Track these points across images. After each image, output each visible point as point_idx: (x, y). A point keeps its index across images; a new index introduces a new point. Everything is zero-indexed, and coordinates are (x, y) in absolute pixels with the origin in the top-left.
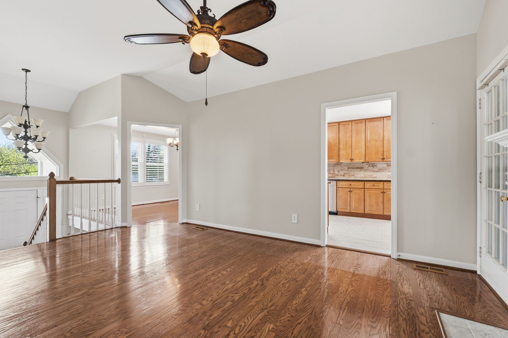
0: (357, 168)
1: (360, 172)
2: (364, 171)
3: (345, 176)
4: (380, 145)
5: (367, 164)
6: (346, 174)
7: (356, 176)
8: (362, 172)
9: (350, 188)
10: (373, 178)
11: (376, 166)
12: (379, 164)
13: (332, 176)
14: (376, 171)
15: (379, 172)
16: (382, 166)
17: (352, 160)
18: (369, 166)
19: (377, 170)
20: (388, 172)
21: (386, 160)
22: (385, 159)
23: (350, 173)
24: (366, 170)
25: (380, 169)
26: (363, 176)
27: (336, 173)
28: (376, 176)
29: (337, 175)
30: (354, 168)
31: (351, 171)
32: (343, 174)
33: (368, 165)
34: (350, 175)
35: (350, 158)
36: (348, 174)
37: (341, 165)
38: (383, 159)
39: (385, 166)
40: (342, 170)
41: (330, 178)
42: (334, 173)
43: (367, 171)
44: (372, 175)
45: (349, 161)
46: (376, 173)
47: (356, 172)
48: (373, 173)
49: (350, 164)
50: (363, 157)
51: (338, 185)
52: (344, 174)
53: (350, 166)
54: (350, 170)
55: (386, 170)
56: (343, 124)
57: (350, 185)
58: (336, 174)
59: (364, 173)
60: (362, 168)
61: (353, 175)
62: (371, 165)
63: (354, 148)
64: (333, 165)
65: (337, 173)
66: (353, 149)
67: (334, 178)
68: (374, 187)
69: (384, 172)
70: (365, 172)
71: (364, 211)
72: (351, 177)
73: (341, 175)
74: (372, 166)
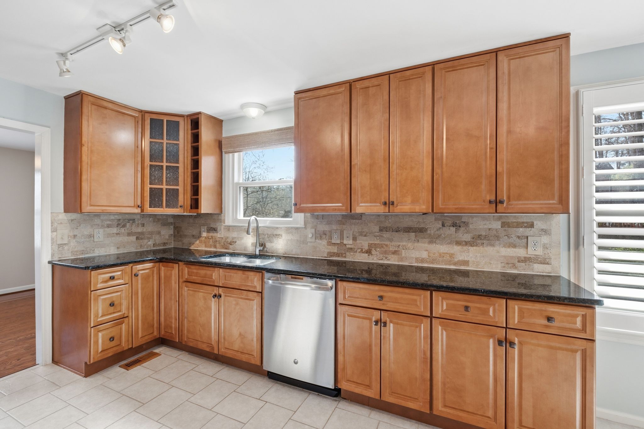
0: (408, 230)
1: (416, 244)
2: (427, 240)
3: (374, 252)
4: (486, 153)
5: (436, 219)
6: (376, 246)
7: (403, 255)
8: (423, 245)
9: (381, 310)
10: (455, 264)
11: (466, 224)
12: (475, 219)
13: (336, 251)
14: (466, 243)
15: (476, 246)
16: (485, 227)
17: (389, 204)
18: (443, 225)
19: (467, 237)
20: (504, 246)
21: (505, 208)
22: (502, 202)
23: (387, 245)
24: (433, 239)
25: (479, 237)
26: (425, 255)
27: (348, 242)
28: (466, 259)
29: (351, 249)
30: (397, 231)
31: (391, 240)
32: (366, 248)
33: (440, 223)
34: (386, 252)
35: (384, 197)
36: (381, 246)
37: (361, 219)
38: (497, 202)
39: (497, 225)
40: (365, 236)
41: (331, 256)
42: (342, 244)
43: (438, 241)
44: (452, 255)
45: (379, 209)
46: (465, 248)
47: (404, 243)
48: (456, 249)
49: (386, 216)
50: (425, 195)
51: (340, 296)
52: (370, 245)
53: (387, 224)
54: (386, 235)
55: (498, 240)
56: (363, 86)
57: (381, 297)
58: (347, 246)
59: (426, 245)
60: (422, 230)
61: (395, 253)
62: (449, 223)
63: (395, 166)
64: (340, 219)
65: (351, 242)
66: (394, 168)
67: (342, 256)
68: (469, 316)
69: (493, 245)
70: (431, 242)
71: (428, 406)
72: (390, 257)
73: (362, 250)
74: (454, 225)
